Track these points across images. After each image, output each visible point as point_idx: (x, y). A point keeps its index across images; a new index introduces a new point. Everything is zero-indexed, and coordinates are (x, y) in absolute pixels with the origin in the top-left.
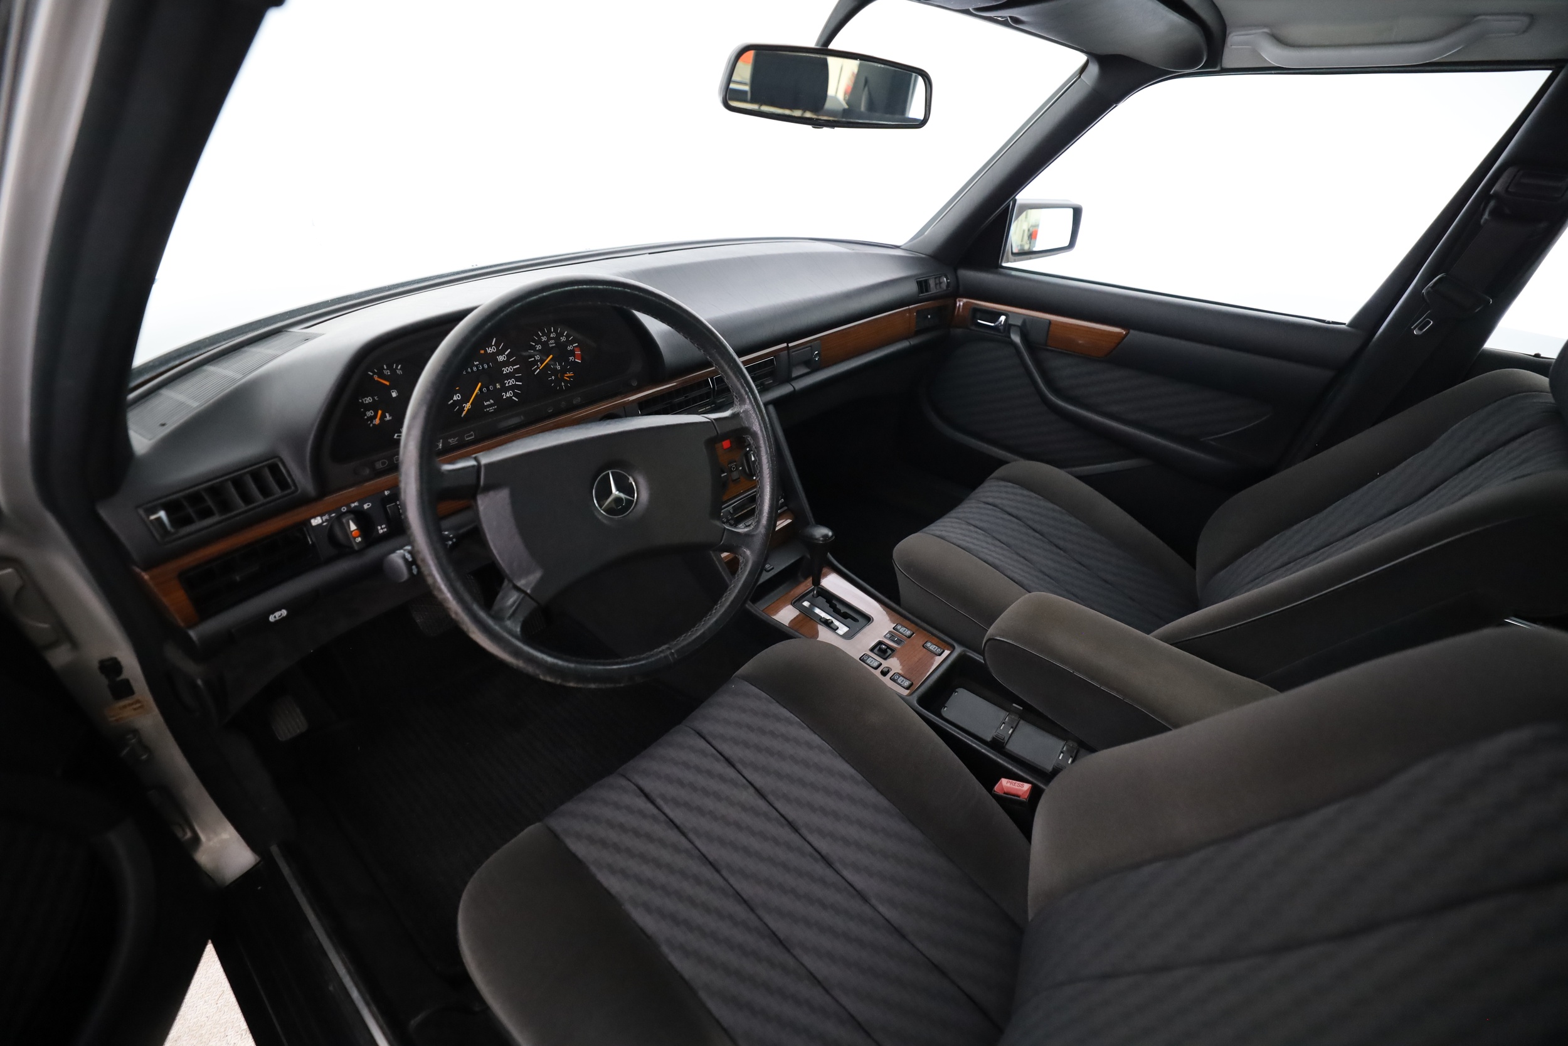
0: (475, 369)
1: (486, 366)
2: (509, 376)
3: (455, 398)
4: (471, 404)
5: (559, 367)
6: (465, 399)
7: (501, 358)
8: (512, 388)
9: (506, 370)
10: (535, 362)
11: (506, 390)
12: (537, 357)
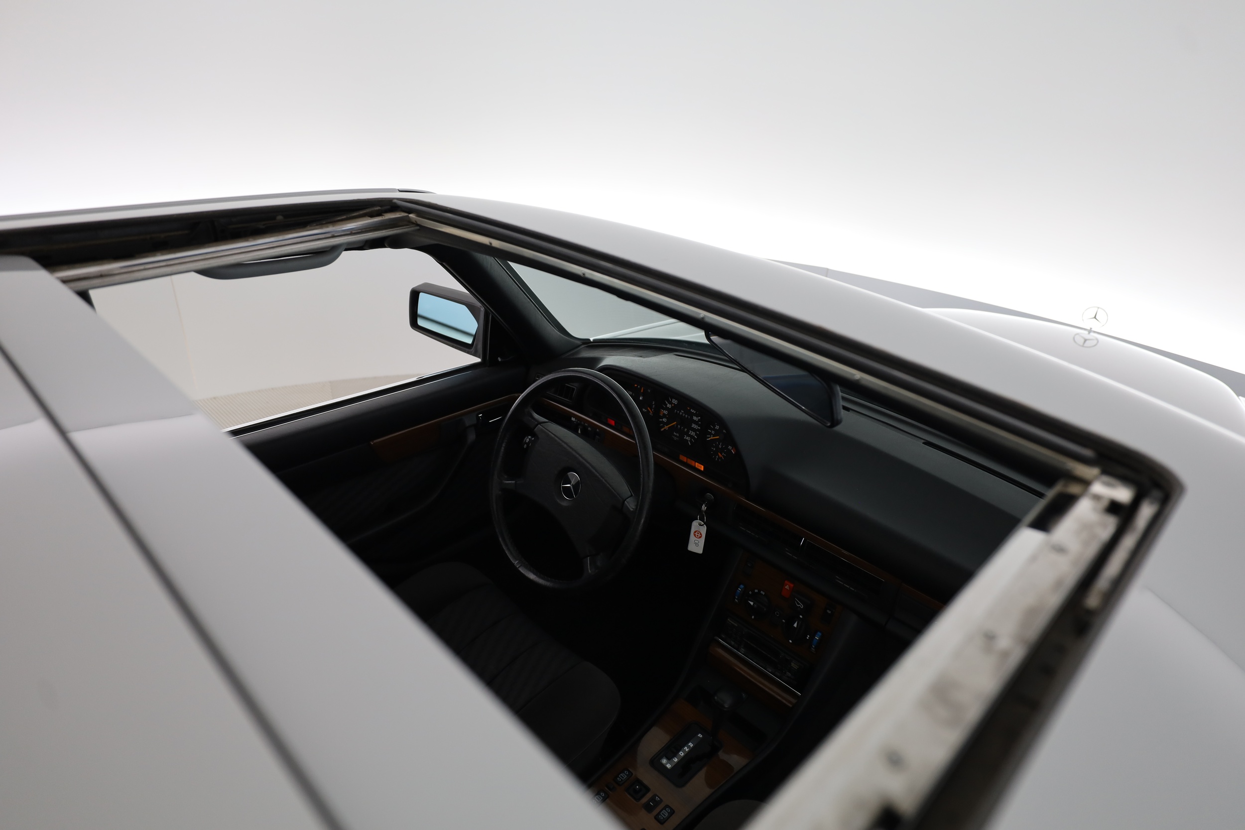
0: (681, 413)
1: (686, 416)
2: (694, 430)
3: (664, 420)
4: (669, 427)
5: (720, 447)
6: (667, 424)
7: (695, 418)
8: (692, 437)
9: (694, 426)
10: (710, 434)
11: (689, 435)
12: (713, 432)
